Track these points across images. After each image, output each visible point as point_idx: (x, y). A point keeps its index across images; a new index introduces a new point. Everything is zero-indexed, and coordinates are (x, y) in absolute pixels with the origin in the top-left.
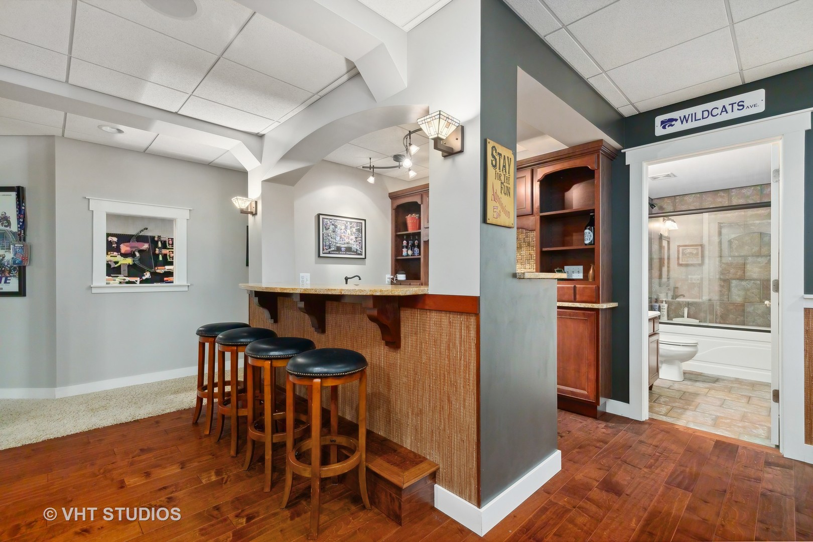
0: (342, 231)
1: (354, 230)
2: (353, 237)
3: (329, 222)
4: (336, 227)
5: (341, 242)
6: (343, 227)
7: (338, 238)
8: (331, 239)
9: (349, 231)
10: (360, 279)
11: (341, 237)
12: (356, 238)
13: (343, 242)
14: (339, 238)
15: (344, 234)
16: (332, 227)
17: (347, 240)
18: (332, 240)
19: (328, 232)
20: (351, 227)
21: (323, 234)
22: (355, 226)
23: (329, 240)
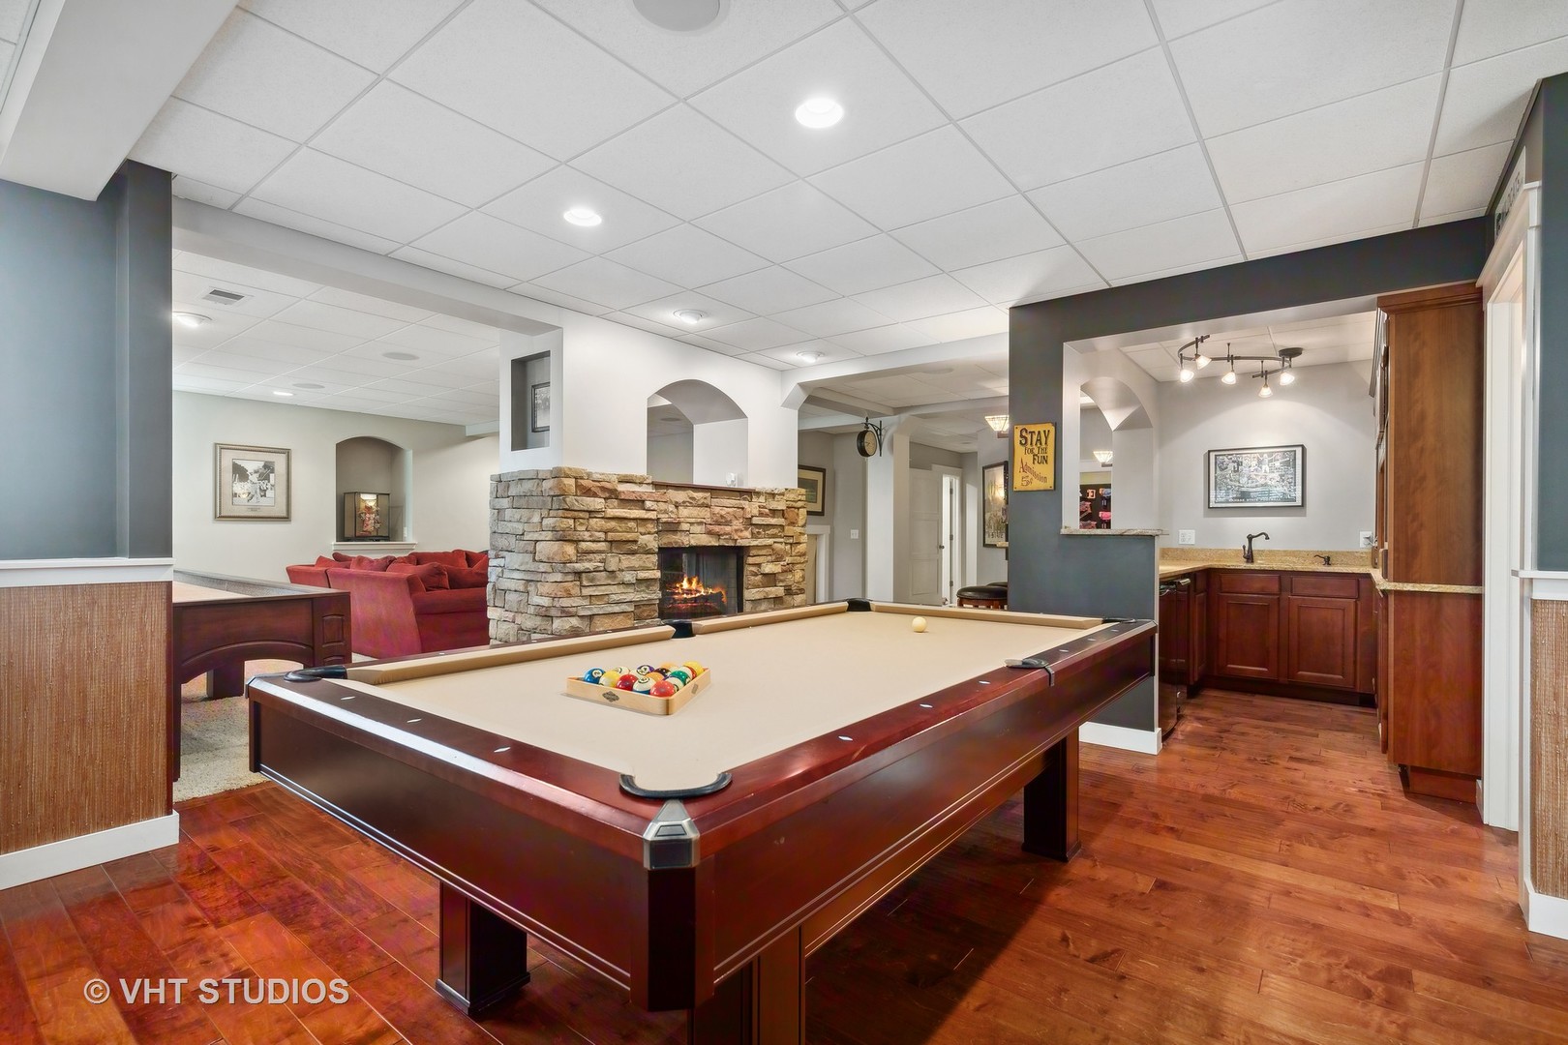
0: (1252, 469)
1: (1277, 464)
2: (1276, 475)
3: (1226, 459)
4: (1239, 464)
5: (1249, 485)
6: (1254, 463)
7: (1244, 480)
8: (1230, 483)
9: (1265, 467)
10: (1267, 538)
11: (1249, 478)
12: (1281, 476)
13: (1254, 485)
14: (1246, 479)
15: (1255, 473)
16: (1231, 466)
17: (1262, 481)
18: (1233, 483)
19: (1224, 473)
20: (1270, 461)
21: (1216, 478)
22: (1279, 457)
23: (1227, 484)
